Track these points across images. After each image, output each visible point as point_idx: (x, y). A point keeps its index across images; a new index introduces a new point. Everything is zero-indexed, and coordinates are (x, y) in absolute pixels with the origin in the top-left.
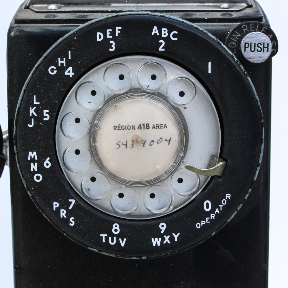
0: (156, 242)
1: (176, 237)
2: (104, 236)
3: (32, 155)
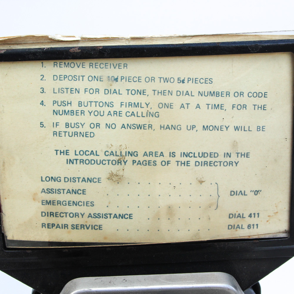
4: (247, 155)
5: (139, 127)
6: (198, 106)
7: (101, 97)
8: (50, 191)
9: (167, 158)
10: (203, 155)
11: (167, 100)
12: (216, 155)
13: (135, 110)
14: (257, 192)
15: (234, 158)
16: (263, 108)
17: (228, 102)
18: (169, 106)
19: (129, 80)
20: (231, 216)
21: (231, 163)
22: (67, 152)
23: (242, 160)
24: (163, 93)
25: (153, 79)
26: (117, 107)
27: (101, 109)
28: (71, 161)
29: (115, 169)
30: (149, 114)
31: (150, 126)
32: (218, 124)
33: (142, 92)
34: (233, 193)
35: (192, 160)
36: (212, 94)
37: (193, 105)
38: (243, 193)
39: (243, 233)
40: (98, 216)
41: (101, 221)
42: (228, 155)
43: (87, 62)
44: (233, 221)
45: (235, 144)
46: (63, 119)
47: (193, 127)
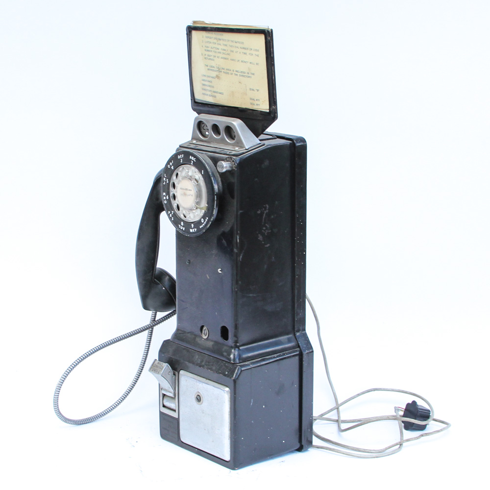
0: (191, 230)
1: (196, 229)
2: (180, 225)
3: (164, 194)
4: (253, 74)
5: (225, 59)
6: (240, 53)
7: (216, 46)
8: (204, 80)
9: (232, 72)
10: (242, 72)
11: (232, 49)
12: (244, 73)
13: (224, 52)
14: (258, 90)
15: (250, 75)
16: (258, 56)
17: (248, 52)
18: (233, 51)
19: (223, 40)
20: (251, 99)
21: (249, 77)
22: (207, 66)
23: (252, 76)
24: (231, 46)
25: (229, 41)
26: (220, 51)
27: (216, 50)
28: (208, 69)
29: (217, 73)
30: (228, 54)
31: (228, 59)
32: (245, 61)
33: (226, 45)
34: (250, 89)
35: (239, 74)
36: (244, 48)
37: (239, 52)
38: (253, 90)
39: (255, 107)
40: (214, 92)
41: (215, 94)
42: (248, 73)
43: (213, 33)
44: (252, 101)
45: (249, 69)
46: (207, 53)
47: (239, 61)
